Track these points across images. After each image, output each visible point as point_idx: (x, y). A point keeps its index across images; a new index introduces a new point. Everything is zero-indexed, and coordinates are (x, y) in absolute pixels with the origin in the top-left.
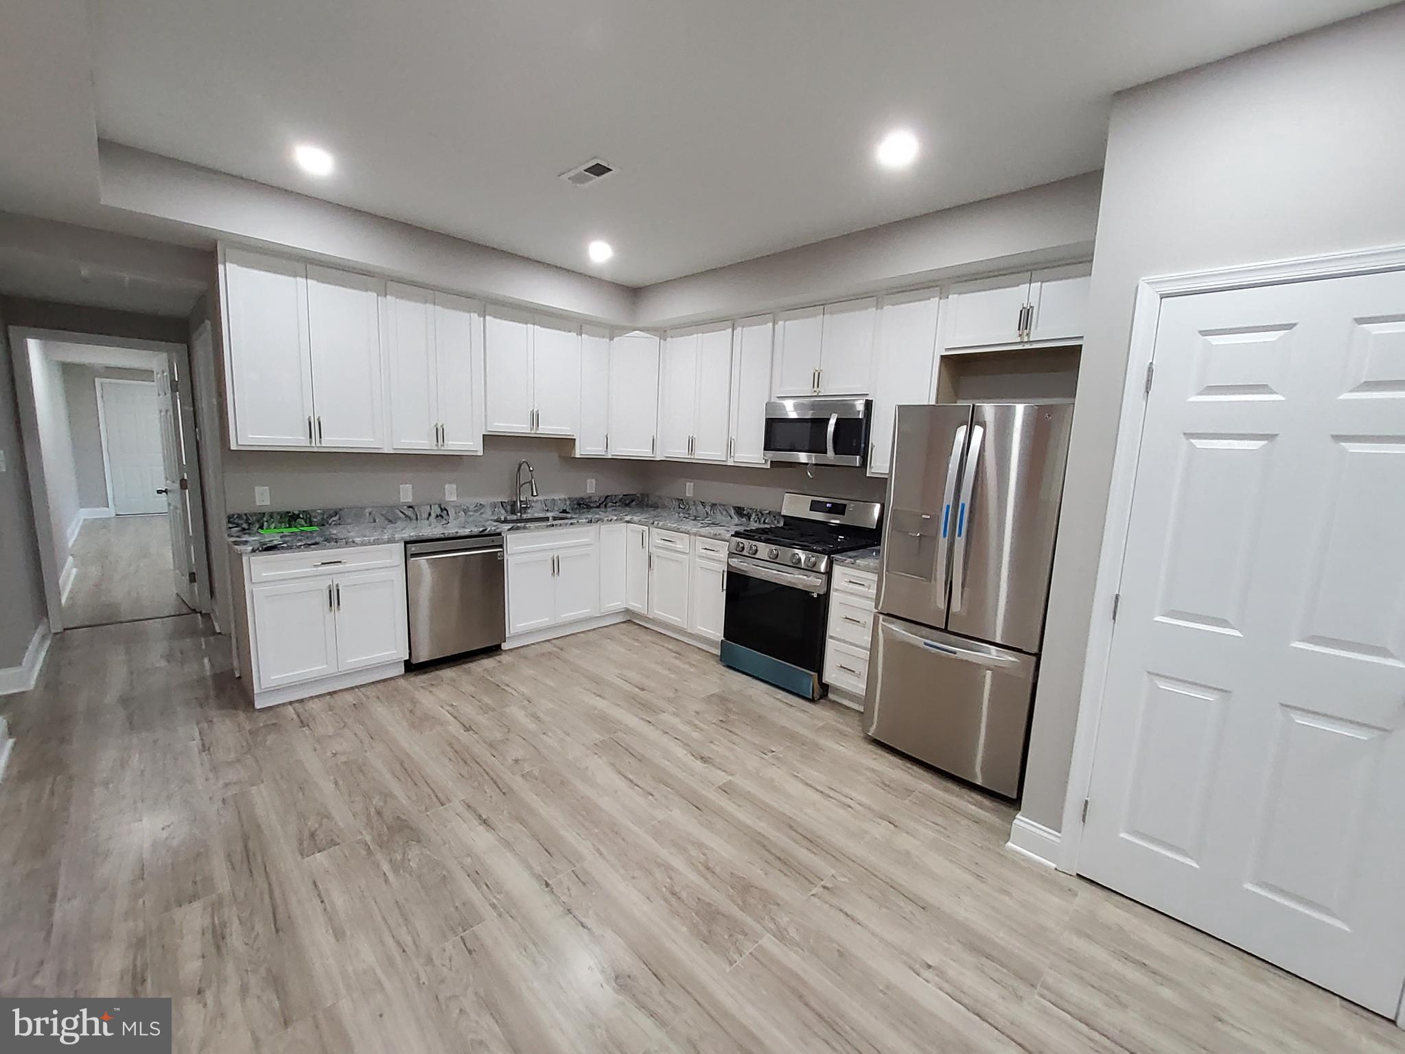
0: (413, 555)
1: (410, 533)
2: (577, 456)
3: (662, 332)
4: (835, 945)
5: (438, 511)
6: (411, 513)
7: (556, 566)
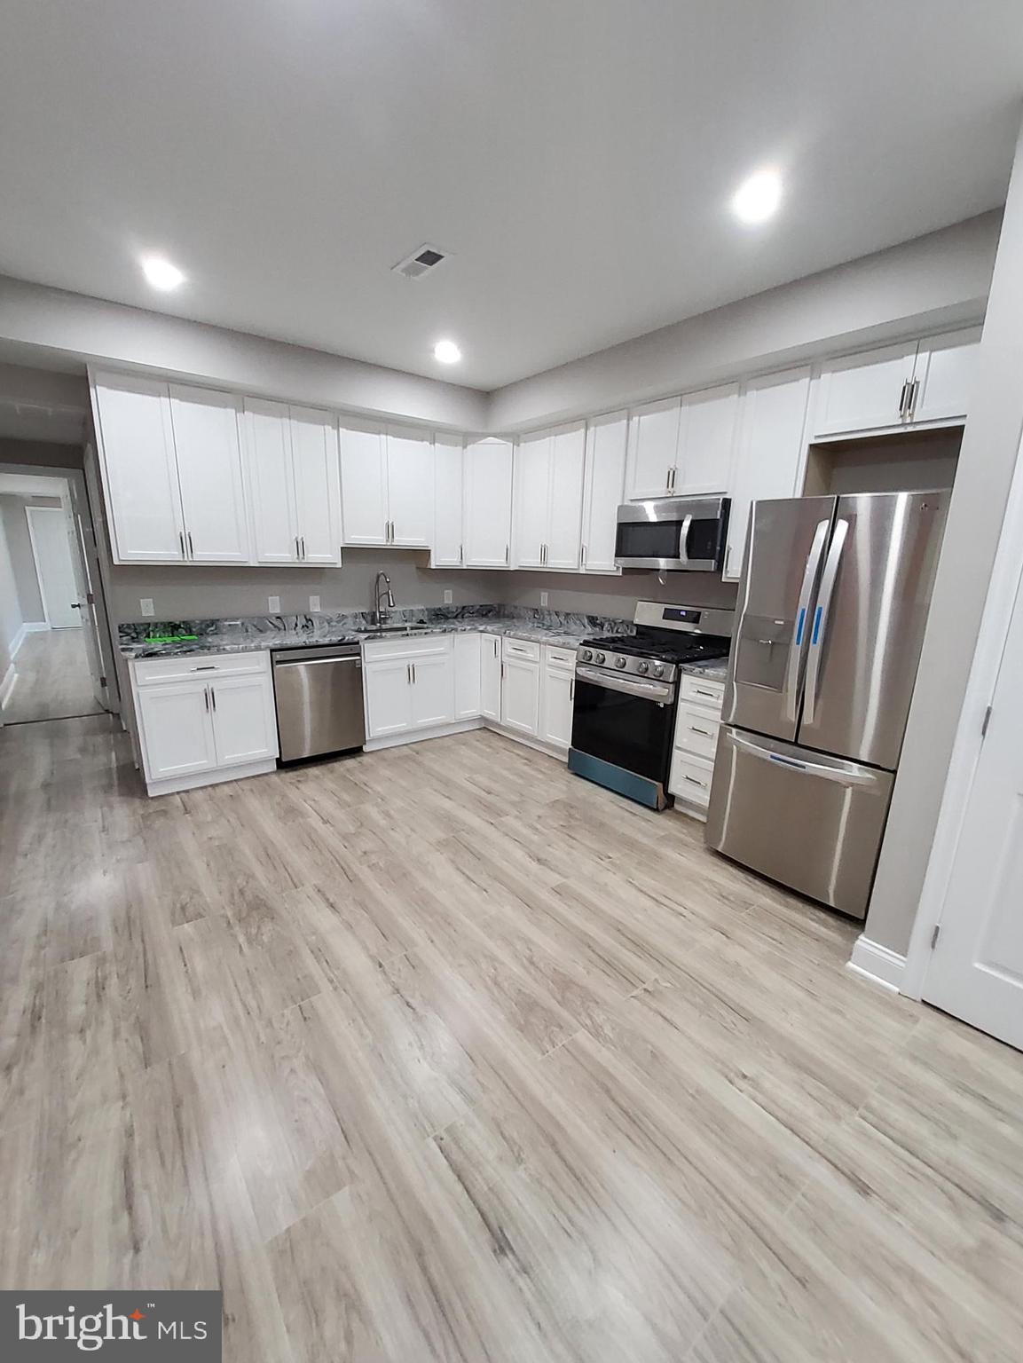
0: (279, 662)
1: (276, 642)
2: (433, 567)
3: (515, 437)
4: (650, 1047)
5: (304, 622)
6: (280, 622)
7: (411, 674)
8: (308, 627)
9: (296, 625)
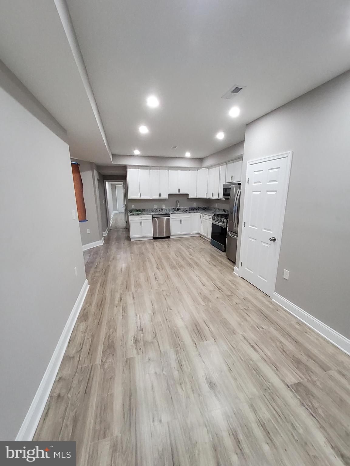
0: (154, 217)
1: (153, 213)
2: (189, 198)
3: (208, 168)
6: (156, 210)
7: (181, 221)
8: (162, 211)
9: (159, 210)
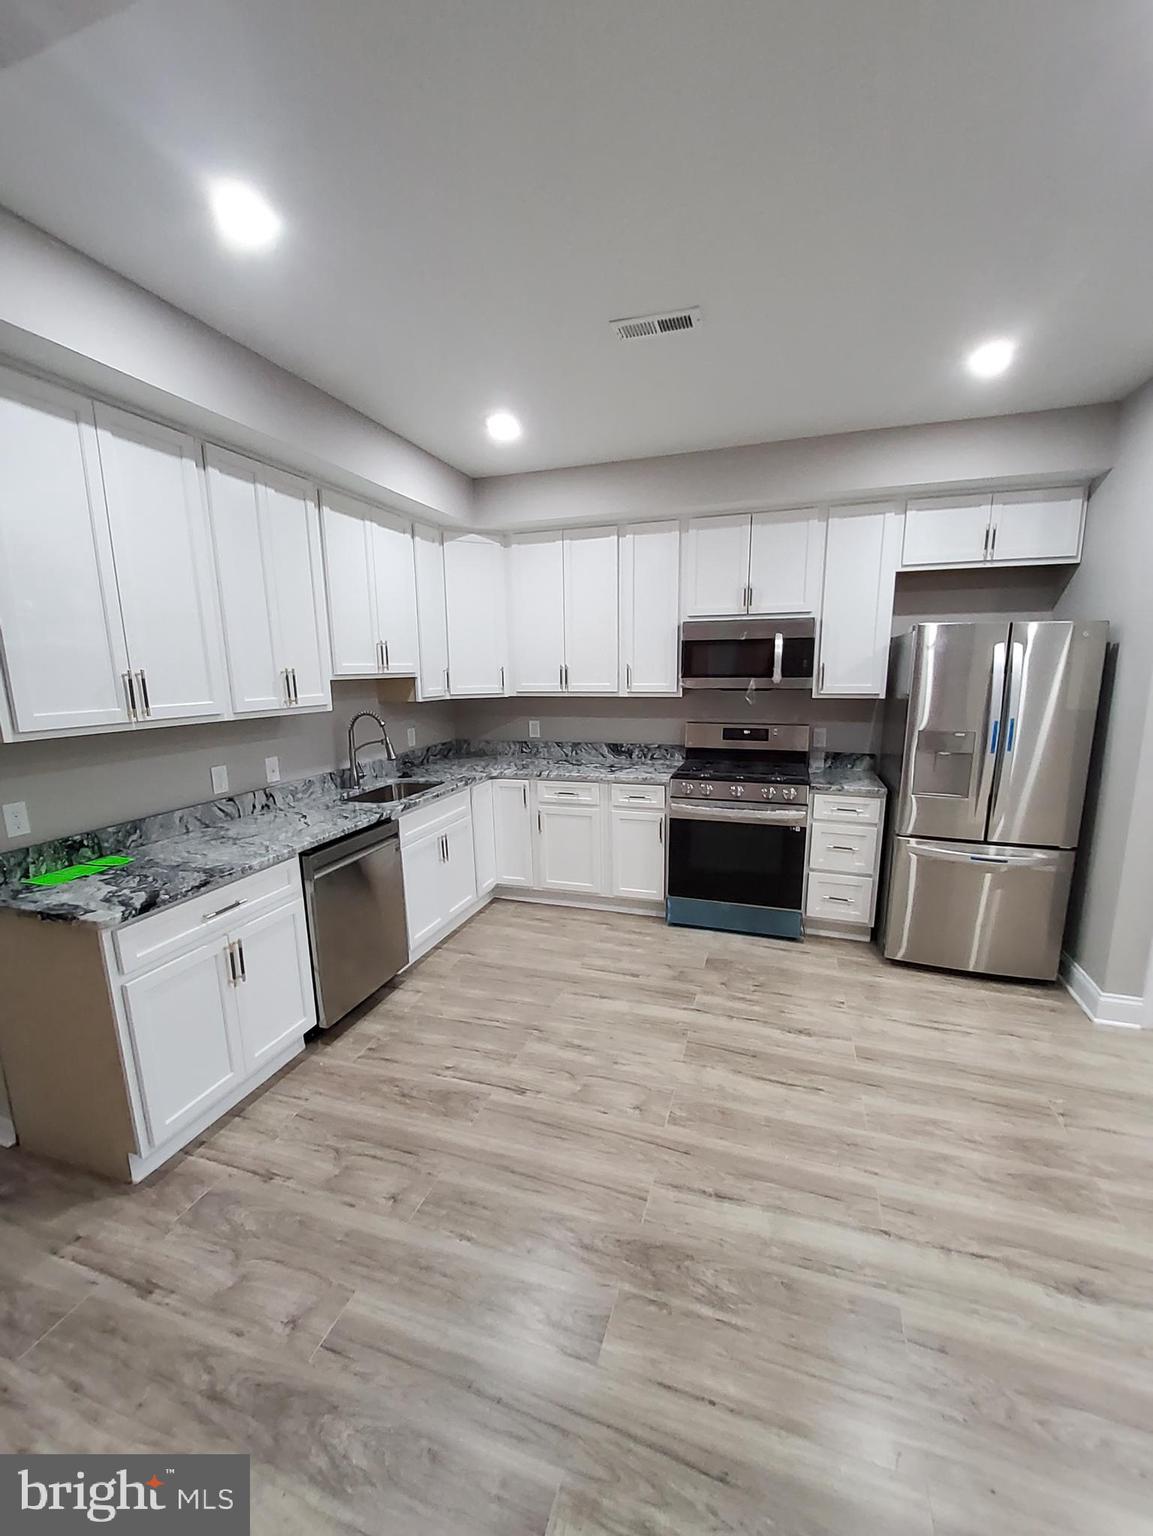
2: (420, 700)
5: (264, 800)
6: (232, 806)
7: (444, 848)
8: (268, 807)
9: (254, 807)
